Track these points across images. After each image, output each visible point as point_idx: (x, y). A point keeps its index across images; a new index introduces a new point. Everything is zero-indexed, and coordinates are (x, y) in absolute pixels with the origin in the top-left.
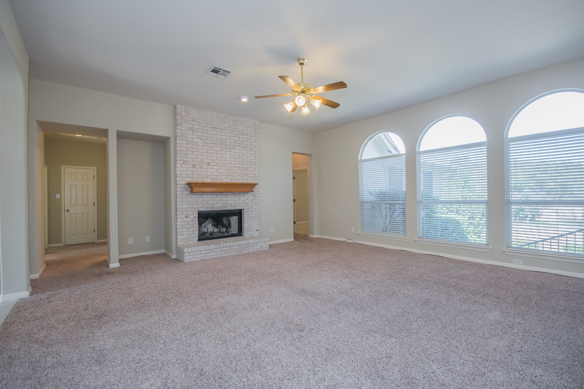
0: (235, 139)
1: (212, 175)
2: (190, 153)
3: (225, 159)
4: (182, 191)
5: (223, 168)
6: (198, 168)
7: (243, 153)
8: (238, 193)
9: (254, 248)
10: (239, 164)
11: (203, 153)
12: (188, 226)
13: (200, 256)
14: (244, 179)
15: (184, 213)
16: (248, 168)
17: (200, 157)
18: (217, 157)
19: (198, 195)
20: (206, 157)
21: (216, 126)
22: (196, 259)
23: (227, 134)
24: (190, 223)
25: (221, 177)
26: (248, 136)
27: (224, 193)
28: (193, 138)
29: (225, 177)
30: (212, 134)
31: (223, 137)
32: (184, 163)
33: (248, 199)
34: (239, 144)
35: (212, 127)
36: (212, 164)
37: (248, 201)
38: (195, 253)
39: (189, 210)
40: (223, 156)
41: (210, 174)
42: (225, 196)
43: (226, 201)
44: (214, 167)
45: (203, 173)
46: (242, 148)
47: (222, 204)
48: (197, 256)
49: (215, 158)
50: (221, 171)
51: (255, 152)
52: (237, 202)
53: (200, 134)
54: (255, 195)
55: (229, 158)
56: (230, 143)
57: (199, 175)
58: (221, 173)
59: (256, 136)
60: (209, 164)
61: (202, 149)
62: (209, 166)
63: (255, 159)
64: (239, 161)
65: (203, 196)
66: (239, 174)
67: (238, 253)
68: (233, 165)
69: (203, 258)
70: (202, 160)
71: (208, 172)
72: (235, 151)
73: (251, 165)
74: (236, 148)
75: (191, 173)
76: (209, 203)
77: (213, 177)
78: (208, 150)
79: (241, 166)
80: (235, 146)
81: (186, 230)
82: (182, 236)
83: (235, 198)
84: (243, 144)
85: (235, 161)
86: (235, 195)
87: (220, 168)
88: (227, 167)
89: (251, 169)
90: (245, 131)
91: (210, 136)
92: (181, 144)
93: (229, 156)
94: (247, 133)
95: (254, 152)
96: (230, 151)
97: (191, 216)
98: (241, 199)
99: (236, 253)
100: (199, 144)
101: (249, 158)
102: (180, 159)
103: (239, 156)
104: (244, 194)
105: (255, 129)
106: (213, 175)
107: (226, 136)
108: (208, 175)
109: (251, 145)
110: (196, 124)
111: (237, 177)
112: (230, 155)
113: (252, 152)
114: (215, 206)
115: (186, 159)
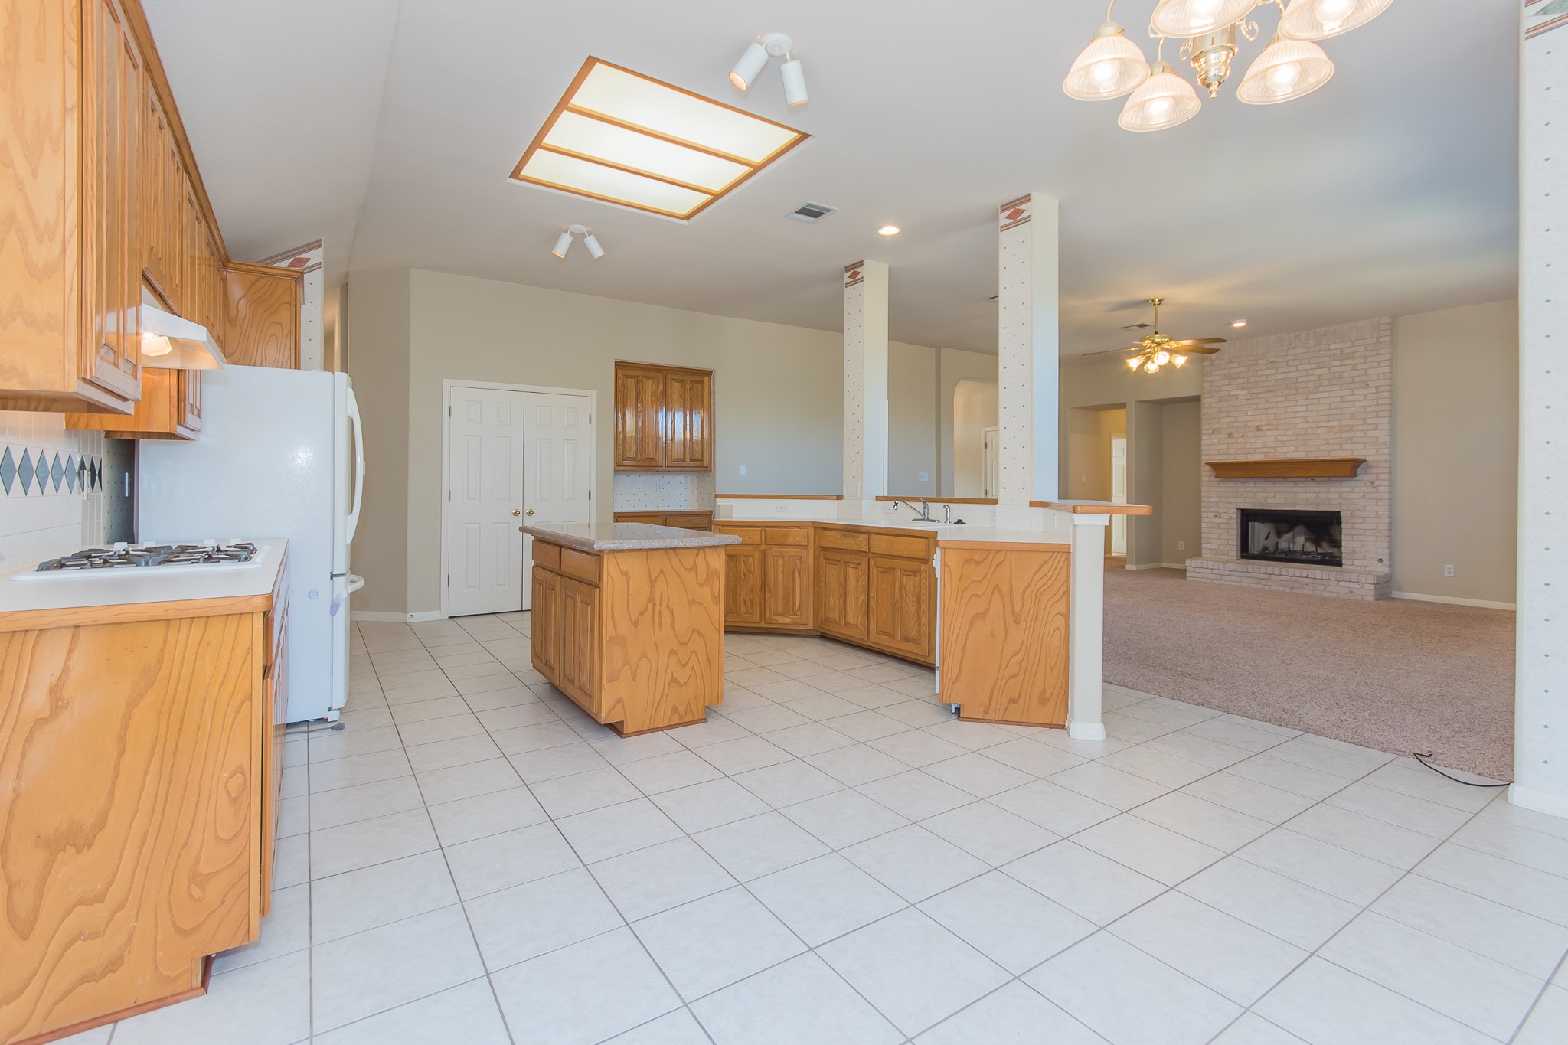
0: (1319, 371)
1: (1264, 447)
2: (1225, 415)
3: (1293, 415)
4: (1211, 476)
5: (1289, 432)
6: (1237, 438)
7: (1341, 397)
8: (1327, 479)
9: (1328, 588)
10: (1328, 421)
11: (1247, 411)
12: (1220, 531)
13: (1210, 576)
14: (1341, 449)
15: (1212, 509)
16: (1356, 426)
17: (1242, 419)
18: (1275, 414)
19: (1238, 482)
20: (1253, 418)
21: (1275, 359)
22: (1203, 580)
23: (1300, 368)
24: (1223, 526)
25: (1285, 449)
26: (1356, 358)
27: (1291, 479)
28: (1229, 391)
29: (1293, 449)
30: (1267, 376)
31: (1290, 375)
32: (1213, 432)
33: (1352, 492)
34: (1330, 380)
35: (1267, 362)
36: (1264, 428)
37: (1352, 495)
38: (1202, 570)
39: (1220, 506)
40: (1289, 410)
41: (1259, 445)
42: (1293, 485)
43: (1296, 494)
44: (1268, 433)
45: (1248, 446)
46: (1338, 387)
47: (1285, 499)
48: (1206, 576)
49: (1272, 416)
50: (1285, 438)
51: (1377, 388)
52: (1320, 495)
53: (1241, 381)
54: (1373, 483)
55: (1305, 411)
56: (1307, 382)
57: (1239, 449)
58: (1283, 442)
59: (1382, 351)
60: (1258, 429)
61: (1247, 404)
62: (1260, 432)
63: (1378, 404)
64: (1328, 415)
65: (1246, 485)
66: (1328, 440)
67: (1288, 590)
68: (1314, 425)
69: (1215, 581)
70: (1244, 423)
71: (1255, 442)
72: (1319, 395)
73: (1364, 420)
74: (1321, 389)
75: (1224, 446)
76: (1258, 495)
77: (1266, 450)
78: (1257, 404)
79: (1336, 423)
80: (1319, 386)
81: (1216, 536)
82: (1209, 545)
83: (1317, 489)
84: (1341, 377)
85: (1318, 416)
86: (1318, 483)
87: (1282, 432)
88: (1299, 429)
89: (1365, 427)
90: (1346, 351)
91: (1263, 378)
92: (1210, 403)
93: (1304, 408)
94: (1354, 353)
95: (1373, 390)
96: (1307, 399)
97: (1225, 516)
98: (1332, 489)
99: (1281, 589)
100: (1241, 397)
101: (1357, 404)
102: (1207, 427)
103: (1330, 404)
104: (1341, 481)
105: (1378, 338)
106: (1266, 447)
107: (1297, 371)
108: (1256, 449)
109: (1366, 374)
110: (1236, 365)
111: (1322, 448)
112: (1307, 406)
113: (1366, 391)
114: (1269, 501)
115: (1216, 426)
